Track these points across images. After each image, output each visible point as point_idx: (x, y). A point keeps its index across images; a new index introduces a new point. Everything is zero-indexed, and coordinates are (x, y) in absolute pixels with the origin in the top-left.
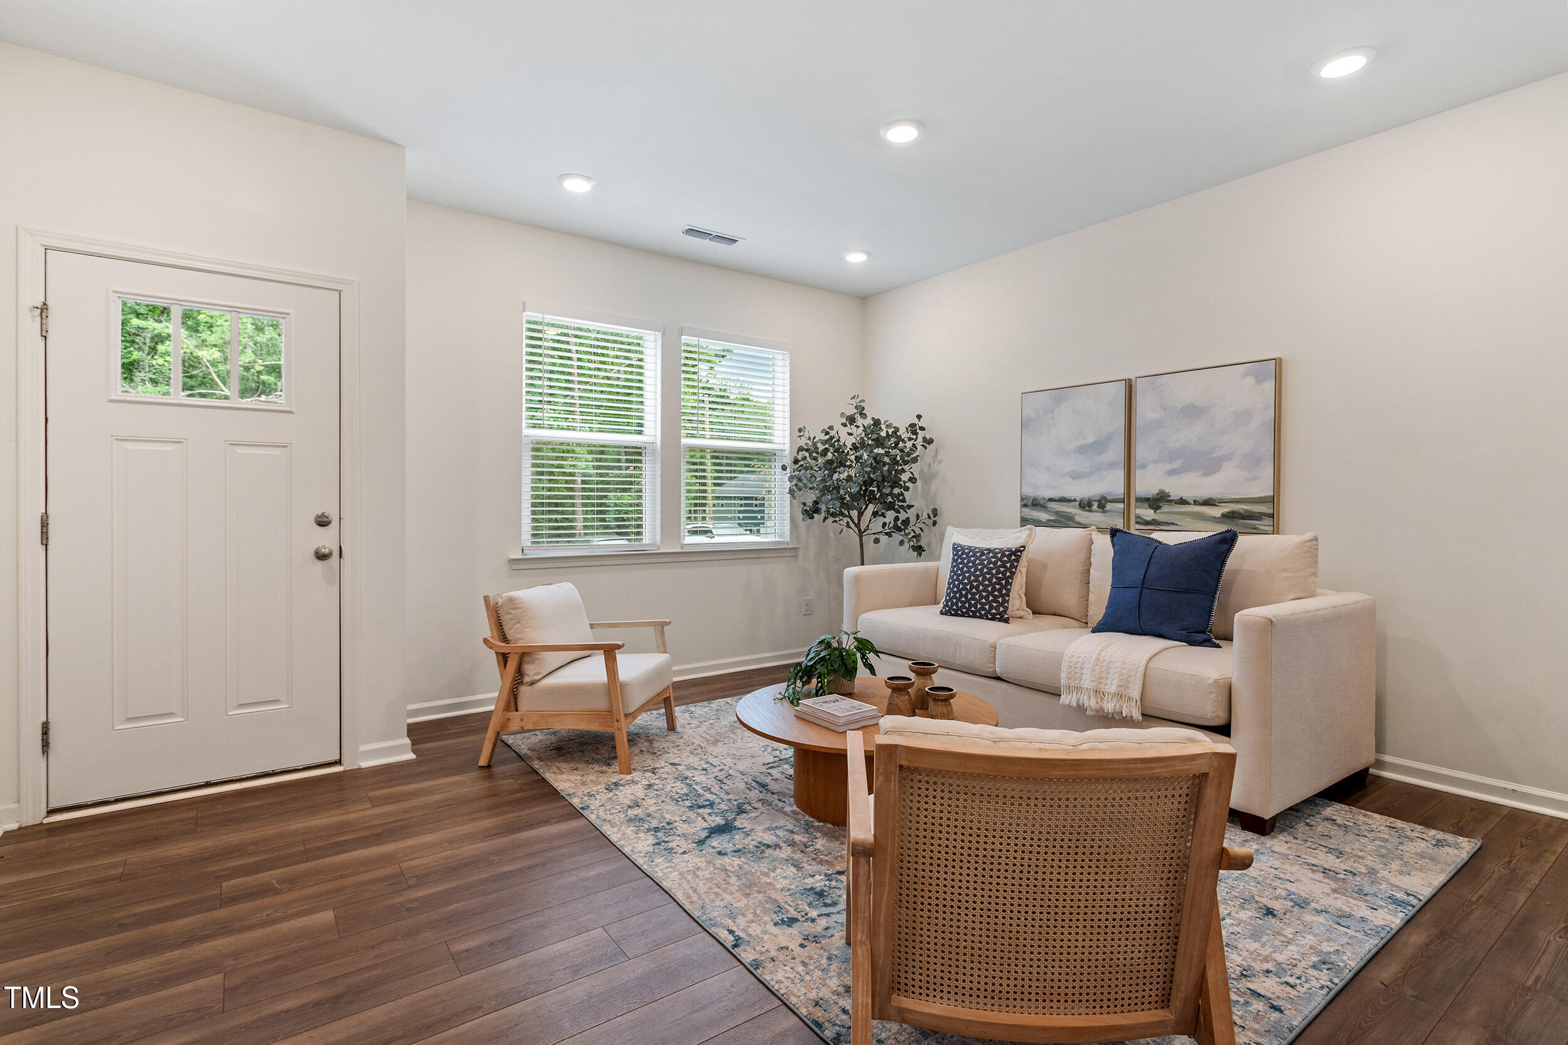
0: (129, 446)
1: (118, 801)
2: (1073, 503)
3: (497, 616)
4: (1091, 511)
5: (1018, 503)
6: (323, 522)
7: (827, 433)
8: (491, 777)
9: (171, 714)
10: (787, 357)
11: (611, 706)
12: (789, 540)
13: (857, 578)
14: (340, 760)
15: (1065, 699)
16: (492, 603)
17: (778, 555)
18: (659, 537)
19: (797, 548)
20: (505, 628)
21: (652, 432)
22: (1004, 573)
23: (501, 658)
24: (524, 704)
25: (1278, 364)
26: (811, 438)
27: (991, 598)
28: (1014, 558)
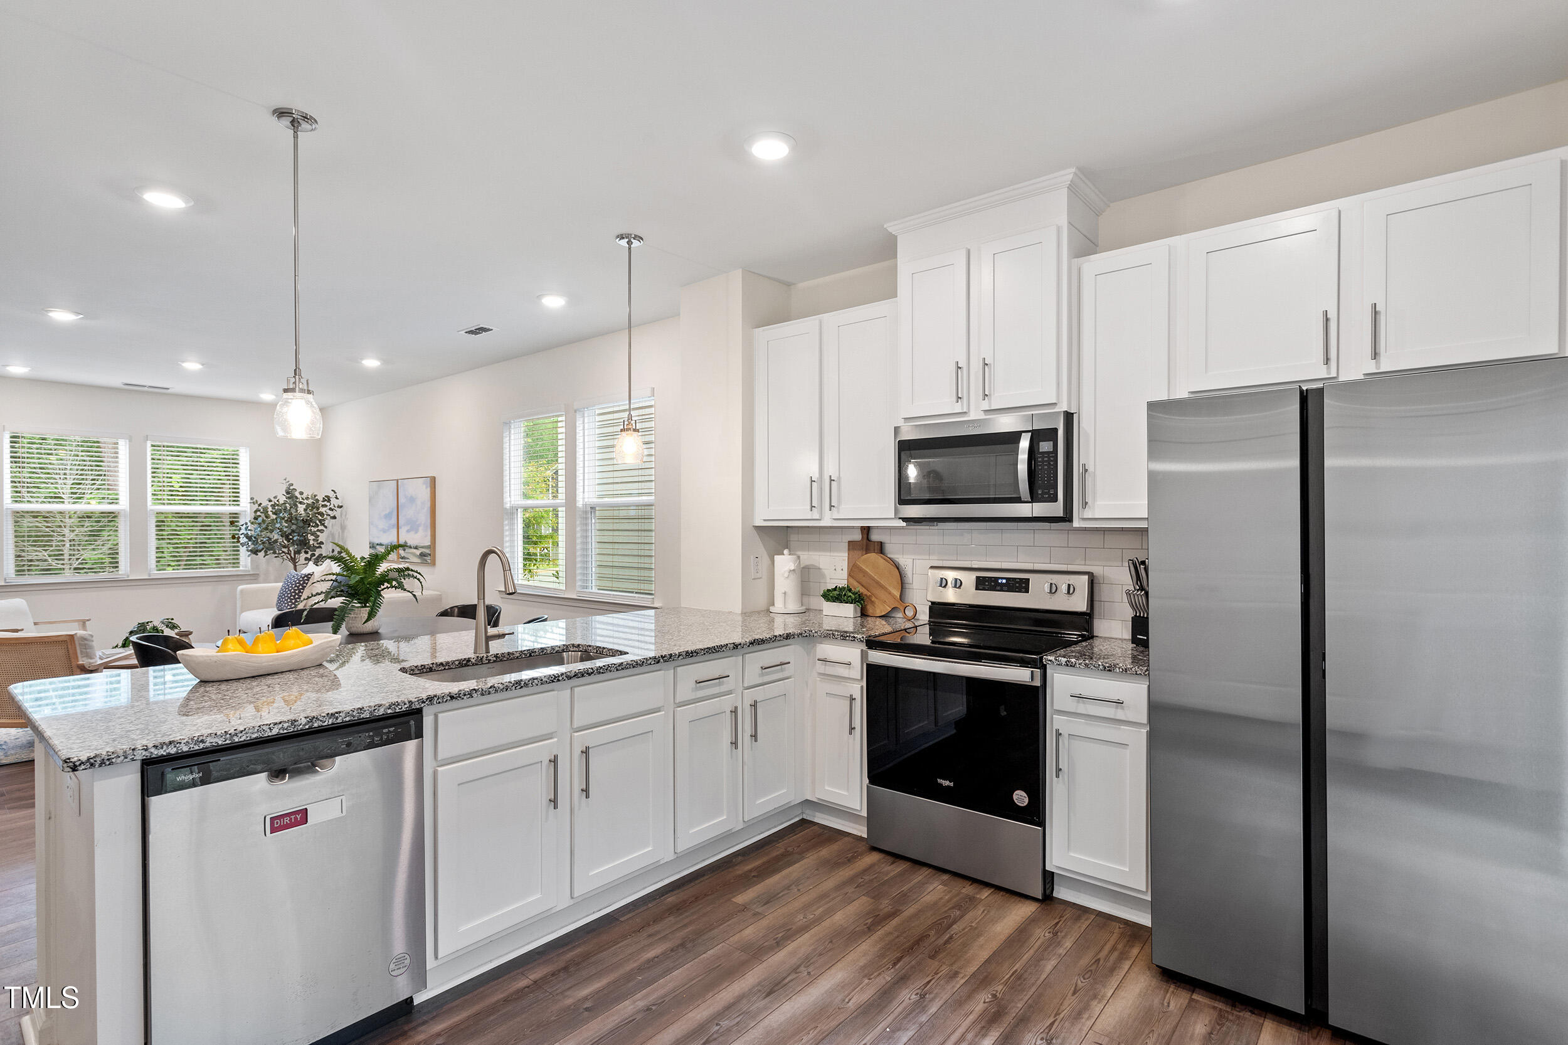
5: (368, 546)
7: (272, 501)
10: (248, 450)
12: (250, 569)
13: (242, 591)
18: (130, 569)
19: (258, 574)
21: (123, 504)
22: (298, 587)
25: (433, 480)
26: (261, 504)
27: (289, 600)
28: (306, 578)
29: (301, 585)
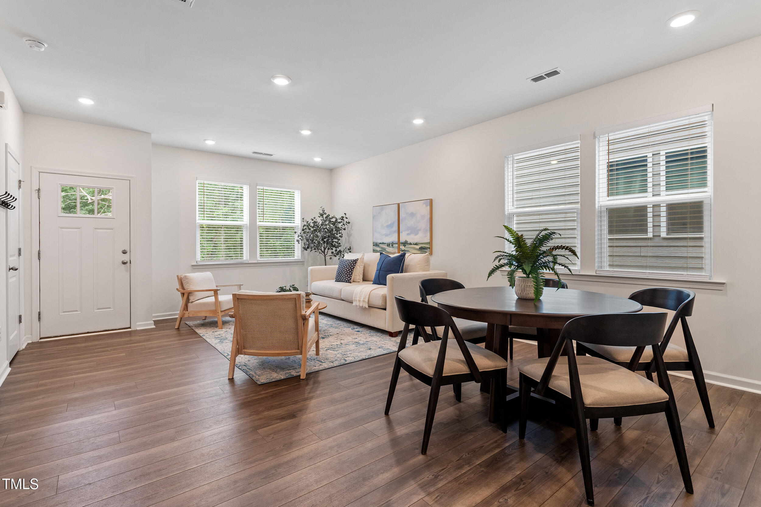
0: (63, 230)
1: (60, 336)
2: (385, 244)
3: (181, 282)
4: (390, 247)
5: (372, 245)
6: (124, 252)
7: (313, 220)
8: (179, 331)
9: (77, 311)
10: (300, 192)
11: (216, 308)
12: (300, 258)
13: (312, 270)
14: (130, 327)
15: (354, 304)
16: (179, 277)
17: (296, 264)
18: (249, 257)
19: (304, 261)
20: (184, 285)
21: (245, 220)
22: (351, 267)
23: (182, 294)
24: (190, 309)
25: (431, 201)
26: (308, 221)
27: (346, 275)
28: (354, 262)
29: (352, 266)
